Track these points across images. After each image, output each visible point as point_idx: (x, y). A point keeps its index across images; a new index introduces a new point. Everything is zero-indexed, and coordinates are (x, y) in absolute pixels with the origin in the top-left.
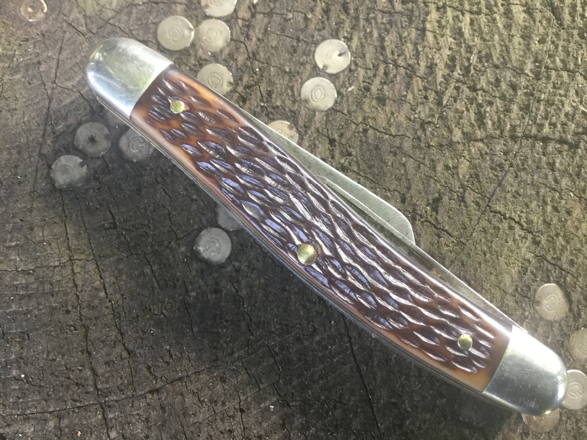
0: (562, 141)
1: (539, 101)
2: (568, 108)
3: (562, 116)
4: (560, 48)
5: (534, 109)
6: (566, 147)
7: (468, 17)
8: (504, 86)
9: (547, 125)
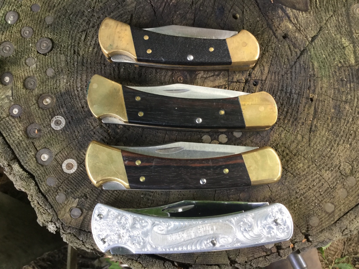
0: (292, 174)
1: (292, 161)
2: (298, 167)
3: (296, 168)
4: (305, 151)
5: (289, 162)
6: (292, 175)
7: (285, 131)
8: (285, 153)
9: (290, 168)
